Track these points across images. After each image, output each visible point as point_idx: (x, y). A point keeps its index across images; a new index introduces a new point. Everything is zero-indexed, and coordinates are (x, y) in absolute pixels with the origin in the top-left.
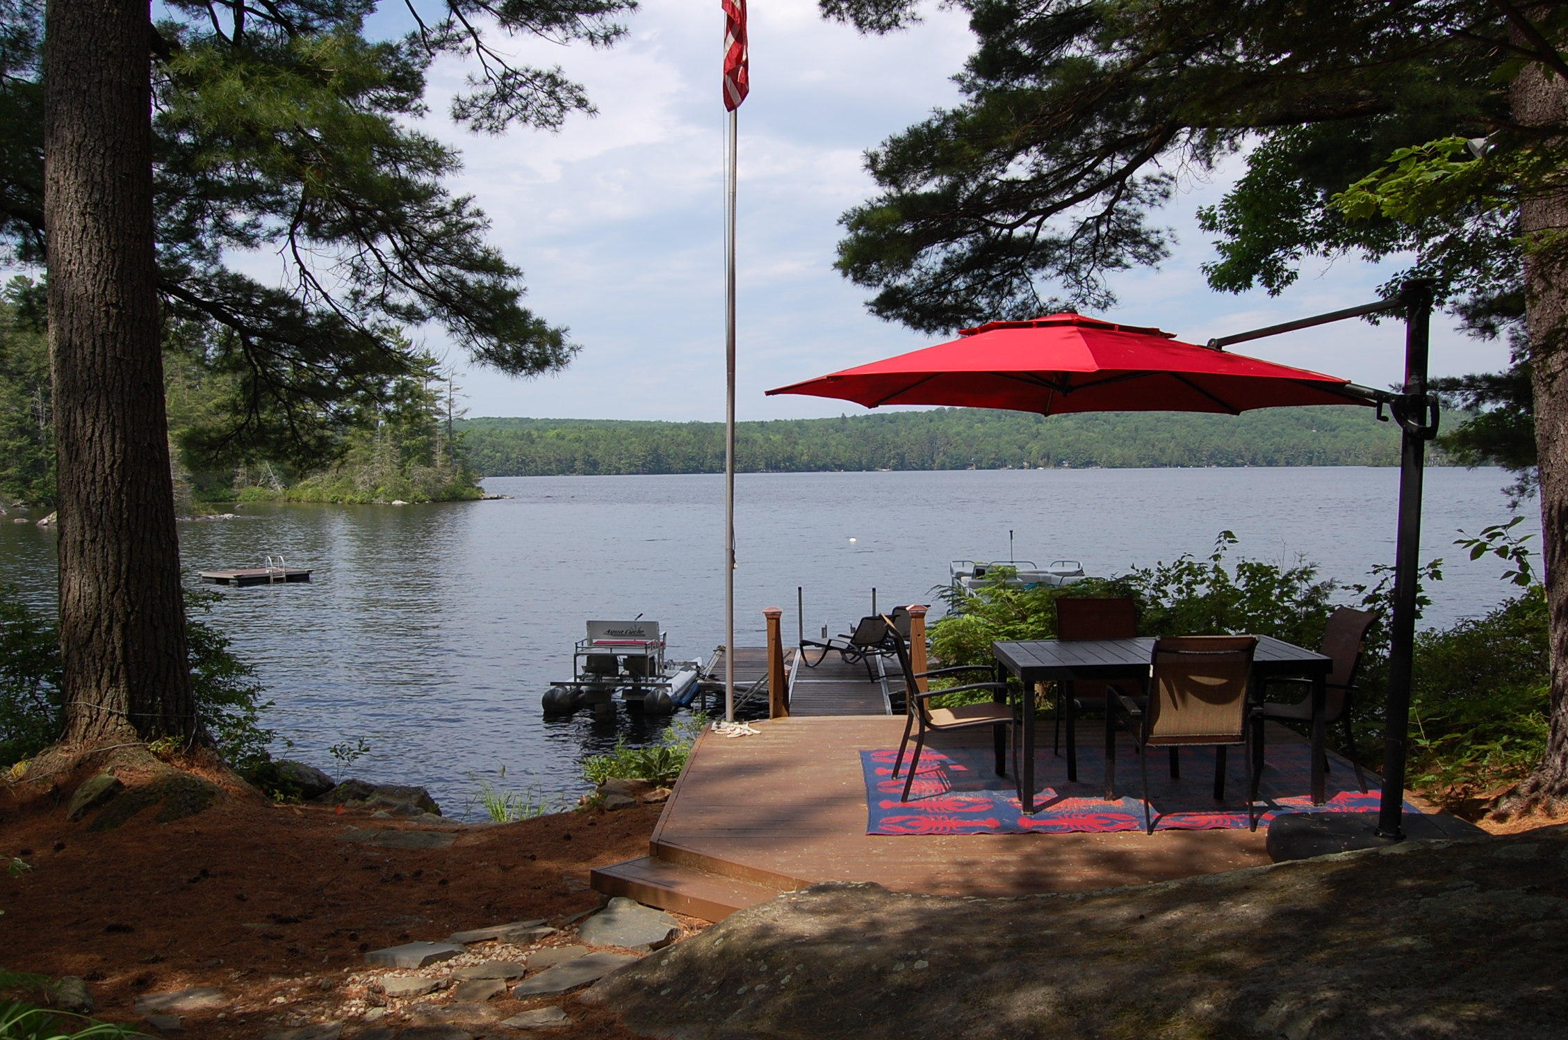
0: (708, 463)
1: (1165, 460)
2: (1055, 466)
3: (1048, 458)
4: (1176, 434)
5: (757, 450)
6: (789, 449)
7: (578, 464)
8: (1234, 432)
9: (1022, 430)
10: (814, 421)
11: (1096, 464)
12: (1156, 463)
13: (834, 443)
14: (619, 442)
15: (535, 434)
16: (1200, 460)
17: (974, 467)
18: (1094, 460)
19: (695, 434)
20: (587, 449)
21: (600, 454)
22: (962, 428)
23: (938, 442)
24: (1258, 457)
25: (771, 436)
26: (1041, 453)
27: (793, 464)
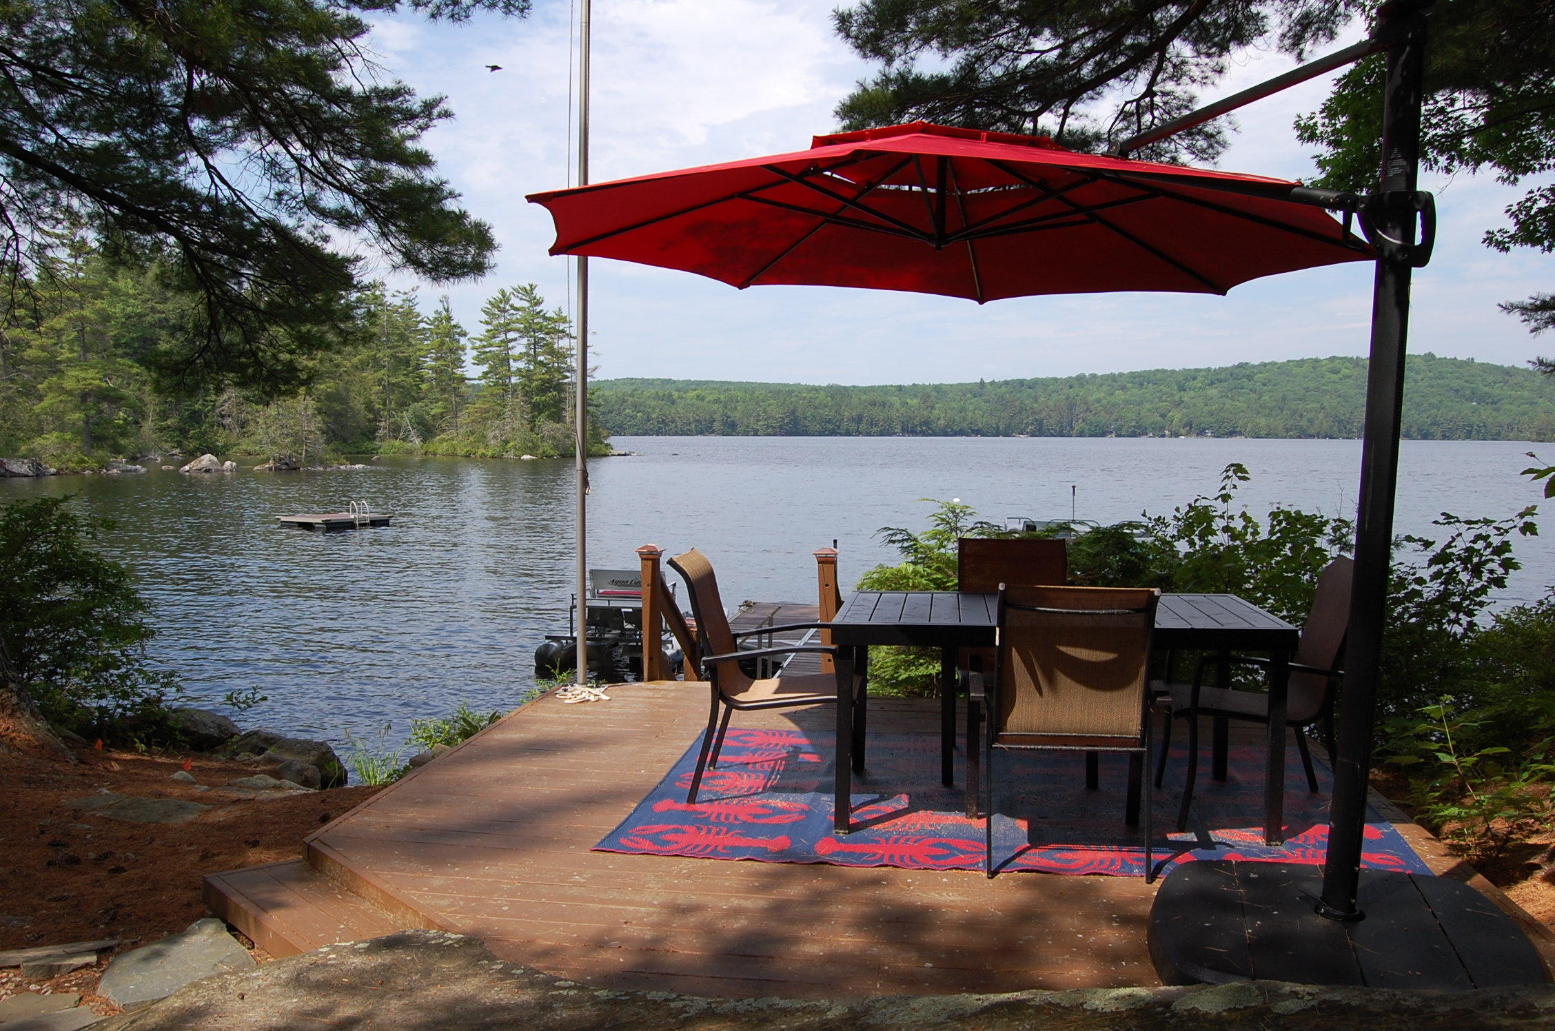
0: (844, 426)
1: (1313, 431)
2: (1198, 435)
3: (1191, 427)
4: (1326, 404)
5: (894, 413)
6: (925, 413)
7: (717, 425)
9: (1164, 398)
10: (952, 385)
11: (1240, 434)
12: (1303, 434)
13: (971, 408)
14: (757, 404)
15: (676, 395)
16: (1350, 431)
17: (1113, 435)
18: (1238, 429)
19: (832, 397)
20: (726, 411)
21: (738, 416)
22: (1102, 395)
23: (1077, 408)
24: (1412, 429)
25: (909, 401)
26: (1184, 422)
27: (930, 429)
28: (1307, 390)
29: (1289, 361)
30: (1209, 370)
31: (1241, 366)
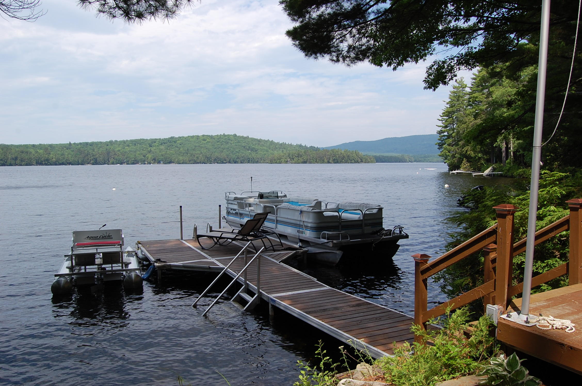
0: (9, 162)
1: (198, 161)
2: (158, 163)
3: (155, 160)
4: (202, 152)
5: (32, 156)
6: (46, 156)
8: (222, 151)
9: (144, 149)
10: (57, 144)
11: (173, 162)
12: (195, 162)
13: (66, 154)
16: (211, 161)
17: (125, 164)
18: (172, 161)
19: (2, 149)
22: (120, 148)
23: (111, 154)
24: (231, 160)
25: (38, 151)
26: (152, 158)
27: (49, 162)
28: (196, 146)
29: (188, 136)
30: (160, 139)
31: (172, 138)
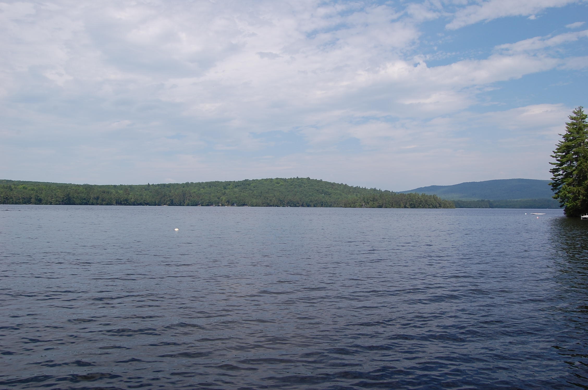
0: (91, 201)
1: (272, 204)
2: (231, 205)
3: (229, 202)
4: (276, 195)
5: (112, 196)
6: (126, 196)
7: (33, 200)
8: (296, 195)
9: (219, 191)
10: (136, 186)
11: (246, 205)
12: (269, 205)
13: (145, 194)
14: (52, 191)
15: (13, 187)
16: (284, 204)
17: (200, 205)
18: (246, 203)
19: (86, 189)
20: (37, 194)
21: (43, 196)
22: (196, 190)
23: (186, 195)
24: (304, 204)
25: (119, 191)
26: (226, 201)
27: (128, 202)
28: (269, 189)
29: (262, 179)
30: (234, 182)
31: (246, 180)
